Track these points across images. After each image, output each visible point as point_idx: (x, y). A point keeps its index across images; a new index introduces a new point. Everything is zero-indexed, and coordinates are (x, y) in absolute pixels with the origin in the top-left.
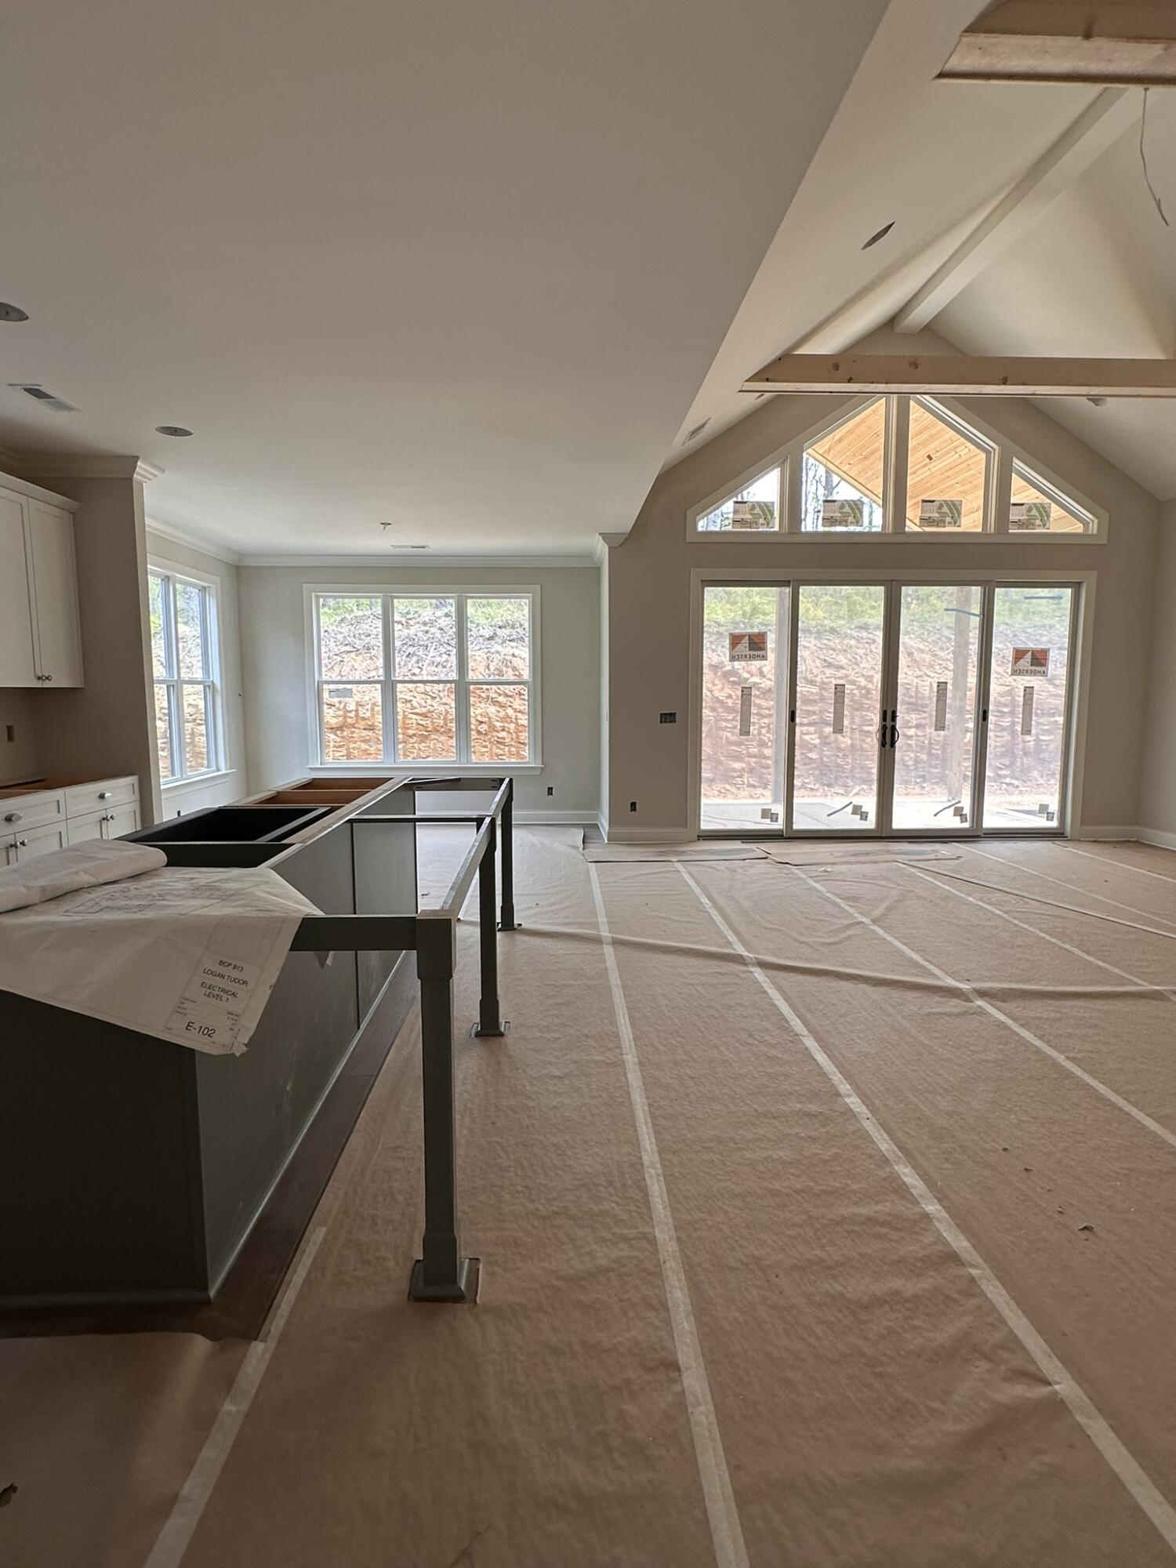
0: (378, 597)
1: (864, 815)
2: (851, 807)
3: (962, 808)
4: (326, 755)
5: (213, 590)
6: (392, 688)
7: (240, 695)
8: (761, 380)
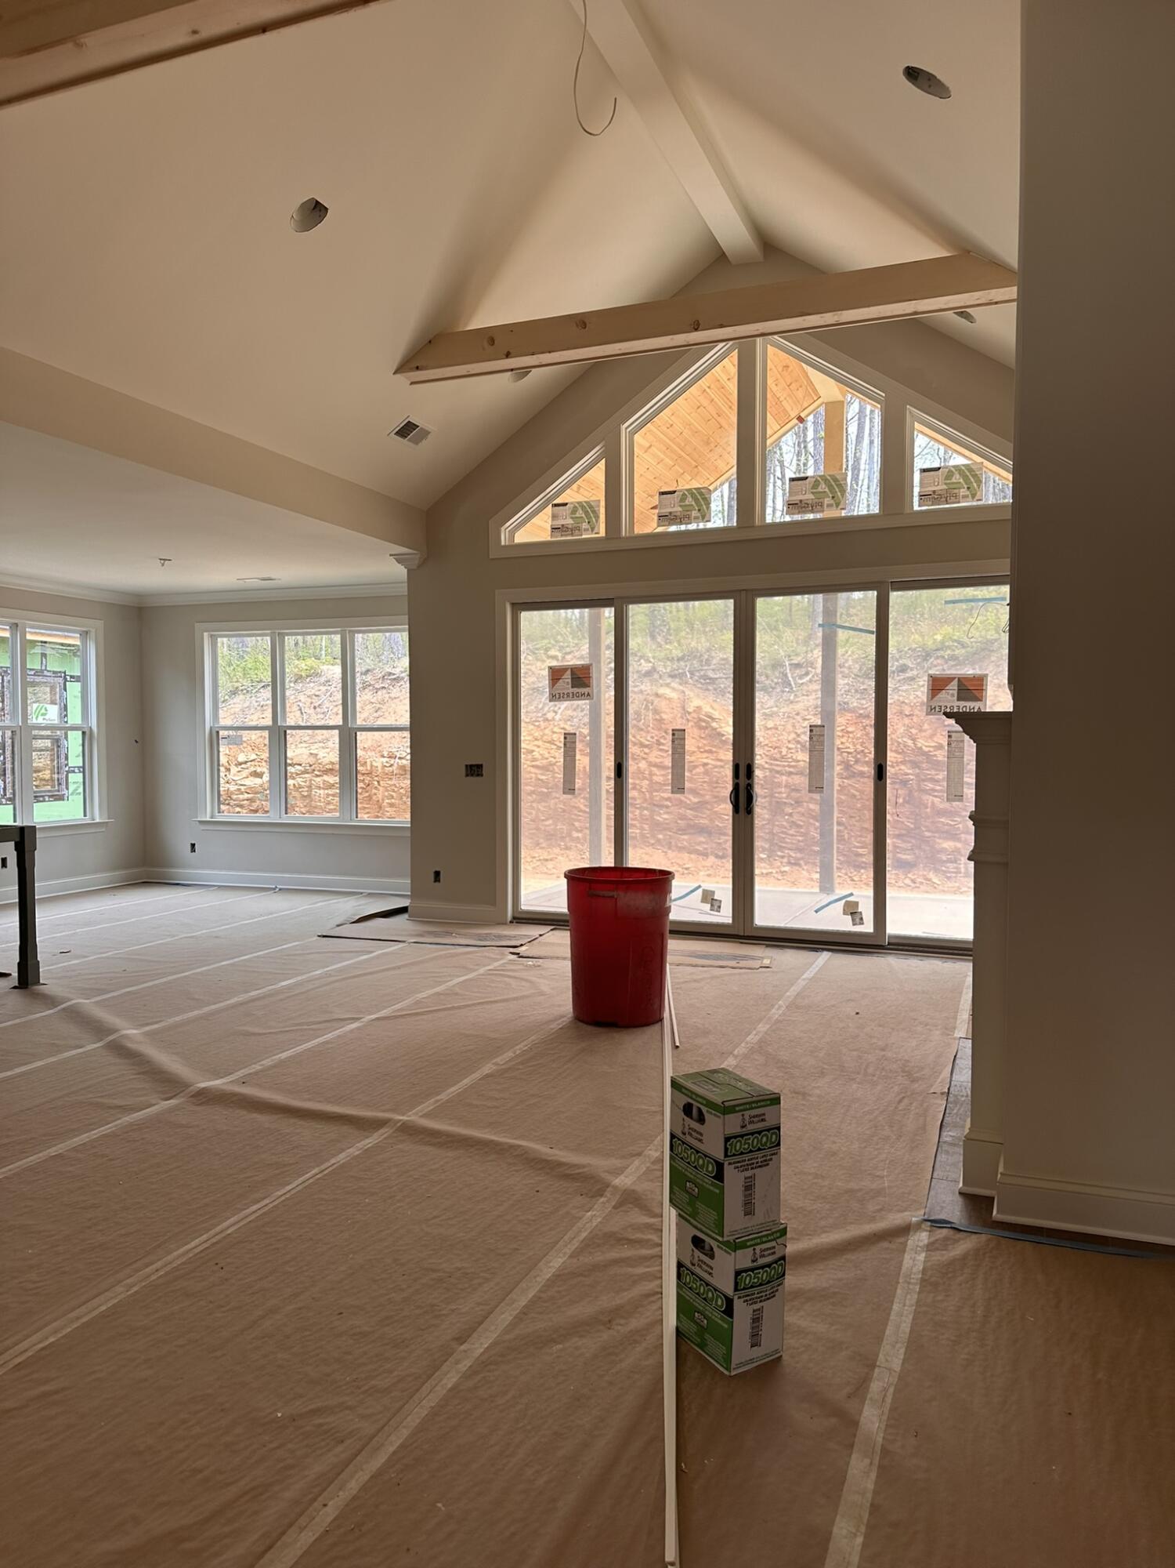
0: (266, 635)
1: (716, 904)
2: (700, 891)
3: (856, 904)
4: (219, 808)
5: (93, 634)
6: (279, 735)
7: (136, 742)
8: (411, 370)
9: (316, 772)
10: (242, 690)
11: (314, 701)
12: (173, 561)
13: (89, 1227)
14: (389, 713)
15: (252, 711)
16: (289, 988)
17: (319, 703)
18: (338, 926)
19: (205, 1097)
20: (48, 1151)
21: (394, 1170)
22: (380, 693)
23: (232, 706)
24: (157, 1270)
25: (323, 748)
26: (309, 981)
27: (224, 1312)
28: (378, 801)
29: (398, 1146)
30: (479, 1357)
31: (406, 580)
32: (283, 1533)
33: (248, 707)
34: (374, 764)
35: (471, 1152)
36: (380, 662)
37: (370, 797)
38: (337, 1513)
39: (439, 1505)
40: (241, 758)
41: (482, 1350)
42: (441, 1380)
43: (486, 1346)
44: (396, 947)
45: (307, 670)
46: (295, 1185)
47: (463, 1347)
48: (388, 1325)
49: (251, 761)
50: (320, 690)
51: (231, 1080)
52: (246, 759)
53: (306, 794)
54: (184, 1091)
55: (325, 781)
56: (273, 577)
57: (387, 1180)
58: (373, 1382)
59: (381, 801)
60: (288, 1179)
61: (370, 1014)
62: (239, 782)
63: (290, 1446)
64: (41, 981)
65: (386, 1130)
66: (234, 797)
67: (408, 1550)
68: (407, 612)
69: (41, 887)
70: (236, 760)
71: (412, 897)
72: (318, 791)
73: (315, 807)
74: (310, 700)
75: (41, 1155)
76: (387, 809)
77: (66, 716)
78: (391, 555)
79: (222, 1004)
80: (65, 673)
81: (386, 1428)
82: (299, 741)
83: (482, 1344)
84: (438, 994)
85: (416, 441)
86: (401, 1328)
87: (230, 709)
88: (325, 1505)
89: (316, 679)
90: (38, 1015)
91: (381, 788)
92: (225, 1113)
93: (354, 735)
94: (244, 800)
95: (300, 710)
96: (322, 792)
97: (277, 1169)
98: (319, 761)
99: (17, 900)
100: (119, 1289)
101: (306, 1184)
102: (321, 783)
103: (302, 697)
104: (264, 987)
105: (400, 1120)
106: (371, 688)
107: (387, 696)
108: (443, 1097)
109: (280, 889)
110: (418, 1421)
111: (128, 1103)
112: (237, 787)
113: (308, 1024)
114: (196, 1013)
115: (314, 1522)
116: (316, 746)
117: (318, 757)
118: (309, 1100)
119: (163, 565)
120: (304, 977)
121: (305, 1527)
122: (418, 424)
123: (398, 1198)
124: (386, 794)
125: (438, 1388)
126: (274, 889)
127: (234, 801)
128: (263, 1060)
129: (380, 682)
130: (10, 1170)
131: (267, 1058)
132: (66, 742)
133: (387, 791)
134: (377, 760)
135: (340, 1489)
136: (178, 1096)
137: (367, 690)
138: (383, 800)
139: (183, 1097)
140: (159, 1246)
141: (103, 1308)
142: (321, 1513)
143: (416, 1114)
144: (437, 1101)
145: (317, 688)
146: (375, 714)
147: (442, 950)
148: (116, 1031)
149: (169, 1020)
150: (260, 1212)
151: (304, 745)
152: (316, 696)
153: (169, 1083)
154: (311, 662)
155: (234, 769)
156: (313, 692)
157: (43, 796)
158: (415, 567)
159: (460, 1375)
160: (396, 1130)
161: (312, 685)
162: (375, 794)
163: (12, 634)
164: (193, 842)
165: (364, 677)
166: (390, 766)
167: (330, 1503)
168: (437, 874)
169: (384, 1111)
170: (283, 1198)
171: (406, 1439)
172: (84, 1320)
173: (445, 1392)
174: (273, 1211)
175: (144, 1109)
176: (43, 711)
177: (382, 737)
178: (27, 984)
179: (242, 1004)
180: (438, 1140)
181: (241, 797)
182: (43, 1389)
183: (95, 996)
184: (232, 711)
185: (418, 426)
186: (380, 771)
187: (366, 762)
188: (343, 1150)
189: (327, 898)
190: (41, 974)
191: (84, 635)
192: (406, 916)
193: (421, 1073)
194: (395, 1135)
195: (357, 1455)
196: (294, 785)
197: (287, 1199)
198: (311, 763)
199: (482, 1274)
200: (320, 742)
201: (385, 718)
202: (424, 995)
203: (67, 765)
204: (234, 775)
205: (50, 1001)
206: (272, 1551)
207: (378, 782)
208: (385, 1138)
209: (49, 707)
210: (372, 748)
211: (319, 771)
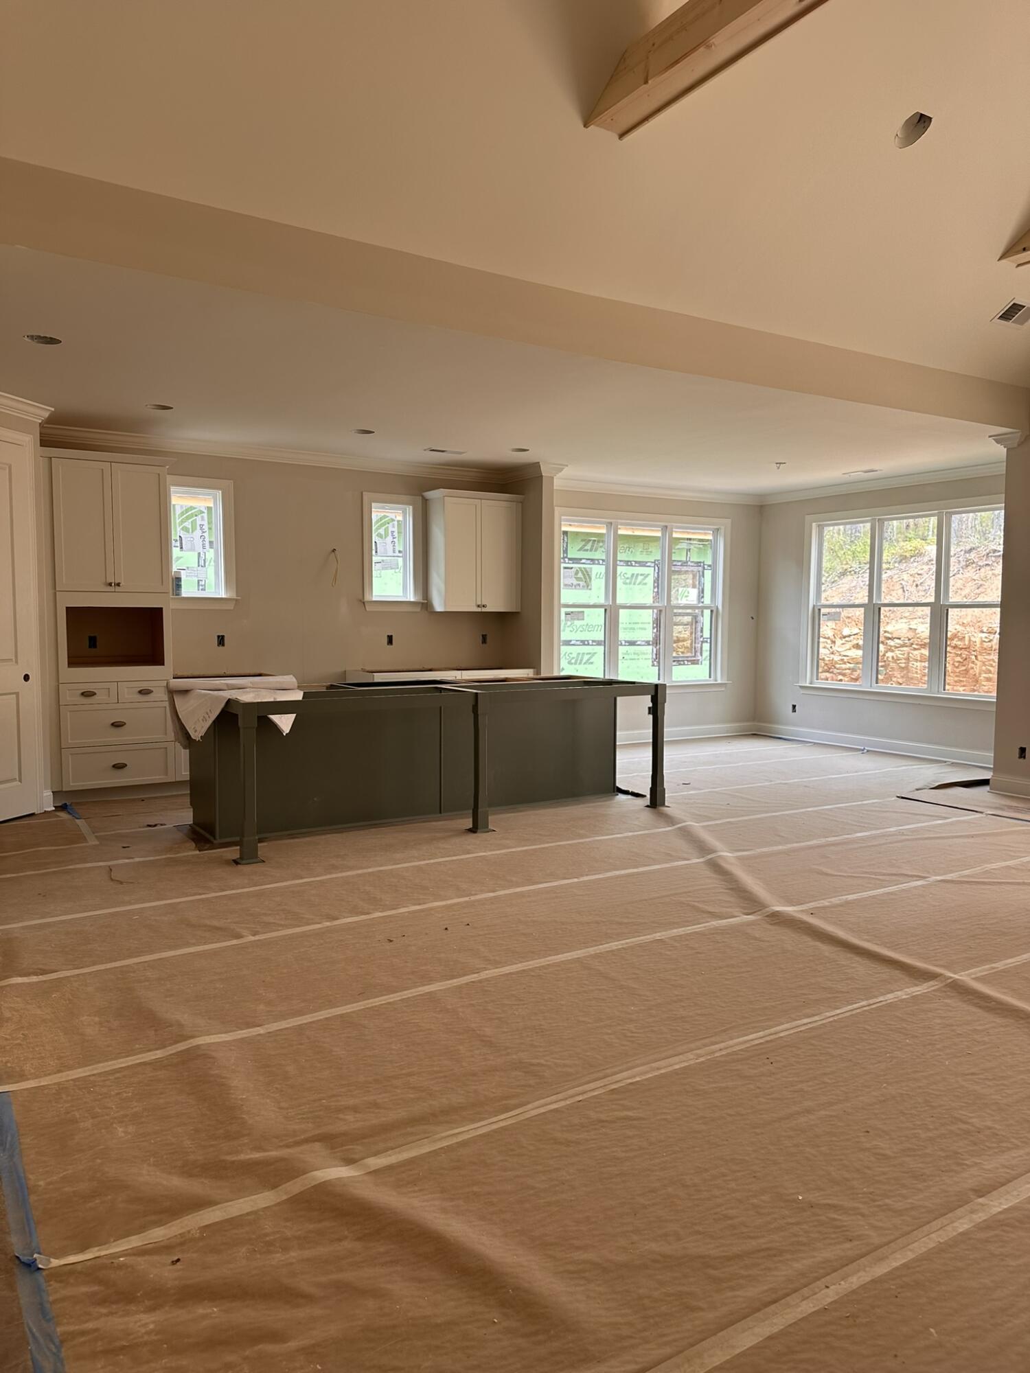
0: (866, 522)
4: (817, 676)
5: (722, 531)
6: (873, 612)
7: (752, 618)
8: (1018, 252)
9: (914, 646)
10: (850, 572)
11: (915, 579)
12: (787, 464)
13: (675, 1002)
14: (992, 589)
15: (858, 590)
16: (863, 839)
17: (921, 581)
18: (917, 790)
19: (778, 919)
20: (654, 935)
21: (938, 1021)
22: (983, 570)
23: (841, 586)
24: (720, 1050)
25: (922, 623)
26: (883, 836)
27: (768, 1099)
28: (975, 675)
29: (946, 1001)
30: (995, 1215)
31: (1005, 460)
32: (788, 1295)
33: (854, 587)
34: (973, 639)
35: (1020, 1024)
36: (986, 539)
37: (967, 671)
38: (836, 1298)
39: (932, 1330)
40: (846, 632)
41: (1000, 1210)
42: (953, 1222)
43: (1005, 1207)
44: (973, 817)
45: (911, 550)
46: (844, 1010)
47: (980, 1200)
48: (909, 1156)
49: (854, 635)
50: (922, 569)
51: (801, 909)
52: (849, 633)
53: (903, 665)
54: (761, 910)
55: (922, 654)
56: (877, 469)
57: (929, 1028)
58: (887, 1201)
59: (977, 675)
60: (837, 1004)
61: (935, 876)
62: (842, 653)
63: (805, 1227)
64: (666, 804)
65: (936, 983)
66: (838, 666)
67: (896, 1356)
68: (1004, 491)
69: (668, 732)
70: (841, 633)
71: (995, 770)
72: (915, 663)
73: (912, 679)
74: (912, 579)
75: (649, 937)
76: (983, 683)
77: (703, 597)
78: (990, 437)
79: (802, 844)
80: (704, 562)
81: (892, 1244)
82: (900, 616)
83: (1001, 1204)
84: (1008, 867)
85: (1022, 322)
86: (922, 1163)
87: (838, 588)
88: (827, 1287)
89: (919, 559)
90: (660, 830)
91: (979, 663)
92: (793, 936)
93: (945, 611)
94: (846, 669)
95: (903, 588)
96: (919, 664)
97: (829, 993)
98: (918, 635)
99: (651, 740)
100: (690, 1056)
101: (854, 1012)
102: (919, 656)
103: (905, 576)
104: (841, 835)
105: (951, 978)
106: (974, 565)
107: (990, 572)
108: (1000, 965)
109: (868, 751)
110: (924, 1250)
111: (716, 911)
112: (841, 658)
113: (875, 874)
114: (780, 847)
115: (815, 1297)
116: (915, 621)
117: (917, 631)
118: (868, 941)
119: (778, 468)
120: (878, 832)
121: (808, 1298)
122: (1024, 305)
123: (938, 1046)
124: (984, 668)
125: (949, 1228)
126: (863, 750)
127: (838, 669)
128: (831, 898)
129: (984, 559)
130: (627, 943)
131: (835, 897)
132: (702, 618)
133: (985, 665)
134: (975, 635)
135: (843, 1279)
136: (756, 914)
137: (970, 568)
138: (980, 674)
139: (760, 915)
140: (725, 1031)
141: (677, 1067)
142: (823, 1292)
143: (969, 975)
144: (994, 968)
145: (920, 567)
146: (977, 591)
147: (1022, 826)
148: (714, 851)
149: (758, 850)
150: (810, 1026)
151: (905, 620)
152: (918, 574)
153: (750, 902)
154: (917, 543)
155: (839, 642)
156: (916, 571)
157: (683, 661)
158: (1016, 445)
159: (973, 1224)
160: (946, 985)
161: (915, 564)
162: (973, 668)
163: (663, 535)
164: (795, 704)
165: (968, 555)
166: (989, 642)
167: (832, 1287)
168: (1023, 750)
169: (936, 966)
170: (831, 1019)
171: (909, 1261)
172: (663, 1071)
173: (955, 1234)
174: (821, 1028)
175: (726, 918)
176: (686, 594)
177: (983, 612)
178: (656, 805)
179: (819, 846)
180: (988, 1004)
181: (844, 666)
182: (630, 1113)
183: (704, 821)
184: (840, 590)
185: (1024, 307)
186: (978, 646)
187: (964, 637)
188: (892, 992)
189: (910, 763)
190: (666, 799)
191: (716, 532)
192: (987, 788)
193: (979, 938)
194: (945, 989)
195: (862, 1257)
196: (893, 657)
197: (835, 1021)
198: (910, 637)
199: (1013, 1140)
200: (920, 618)
201: (986, 595)
202: (994, 866)
203: (702, 636)
204: (839, 647)
205: (670, 820)
206: (777, 1304)
207: (976, 656)
208: (934, 991)
209: (690, 589)
210: (971, 624)
211: (917, 644)
